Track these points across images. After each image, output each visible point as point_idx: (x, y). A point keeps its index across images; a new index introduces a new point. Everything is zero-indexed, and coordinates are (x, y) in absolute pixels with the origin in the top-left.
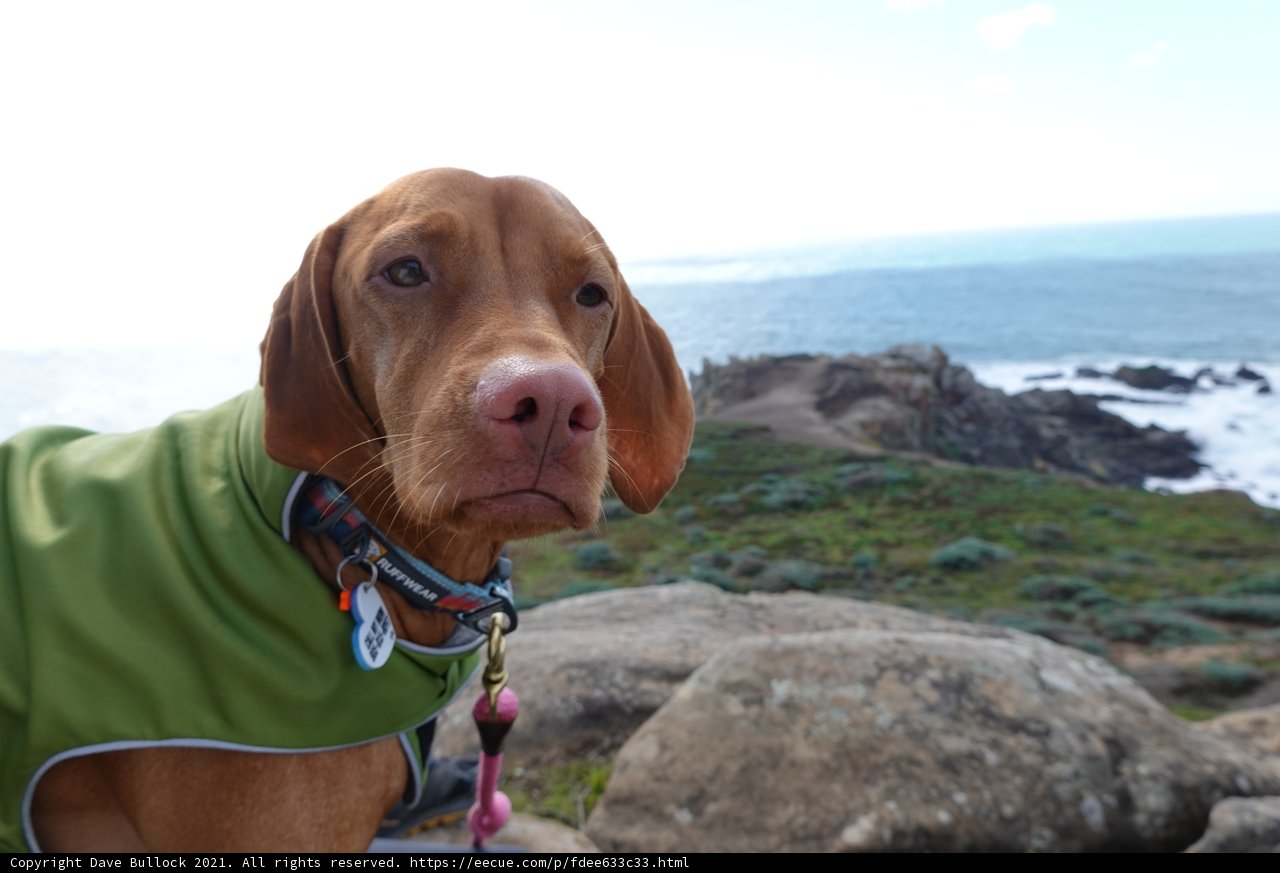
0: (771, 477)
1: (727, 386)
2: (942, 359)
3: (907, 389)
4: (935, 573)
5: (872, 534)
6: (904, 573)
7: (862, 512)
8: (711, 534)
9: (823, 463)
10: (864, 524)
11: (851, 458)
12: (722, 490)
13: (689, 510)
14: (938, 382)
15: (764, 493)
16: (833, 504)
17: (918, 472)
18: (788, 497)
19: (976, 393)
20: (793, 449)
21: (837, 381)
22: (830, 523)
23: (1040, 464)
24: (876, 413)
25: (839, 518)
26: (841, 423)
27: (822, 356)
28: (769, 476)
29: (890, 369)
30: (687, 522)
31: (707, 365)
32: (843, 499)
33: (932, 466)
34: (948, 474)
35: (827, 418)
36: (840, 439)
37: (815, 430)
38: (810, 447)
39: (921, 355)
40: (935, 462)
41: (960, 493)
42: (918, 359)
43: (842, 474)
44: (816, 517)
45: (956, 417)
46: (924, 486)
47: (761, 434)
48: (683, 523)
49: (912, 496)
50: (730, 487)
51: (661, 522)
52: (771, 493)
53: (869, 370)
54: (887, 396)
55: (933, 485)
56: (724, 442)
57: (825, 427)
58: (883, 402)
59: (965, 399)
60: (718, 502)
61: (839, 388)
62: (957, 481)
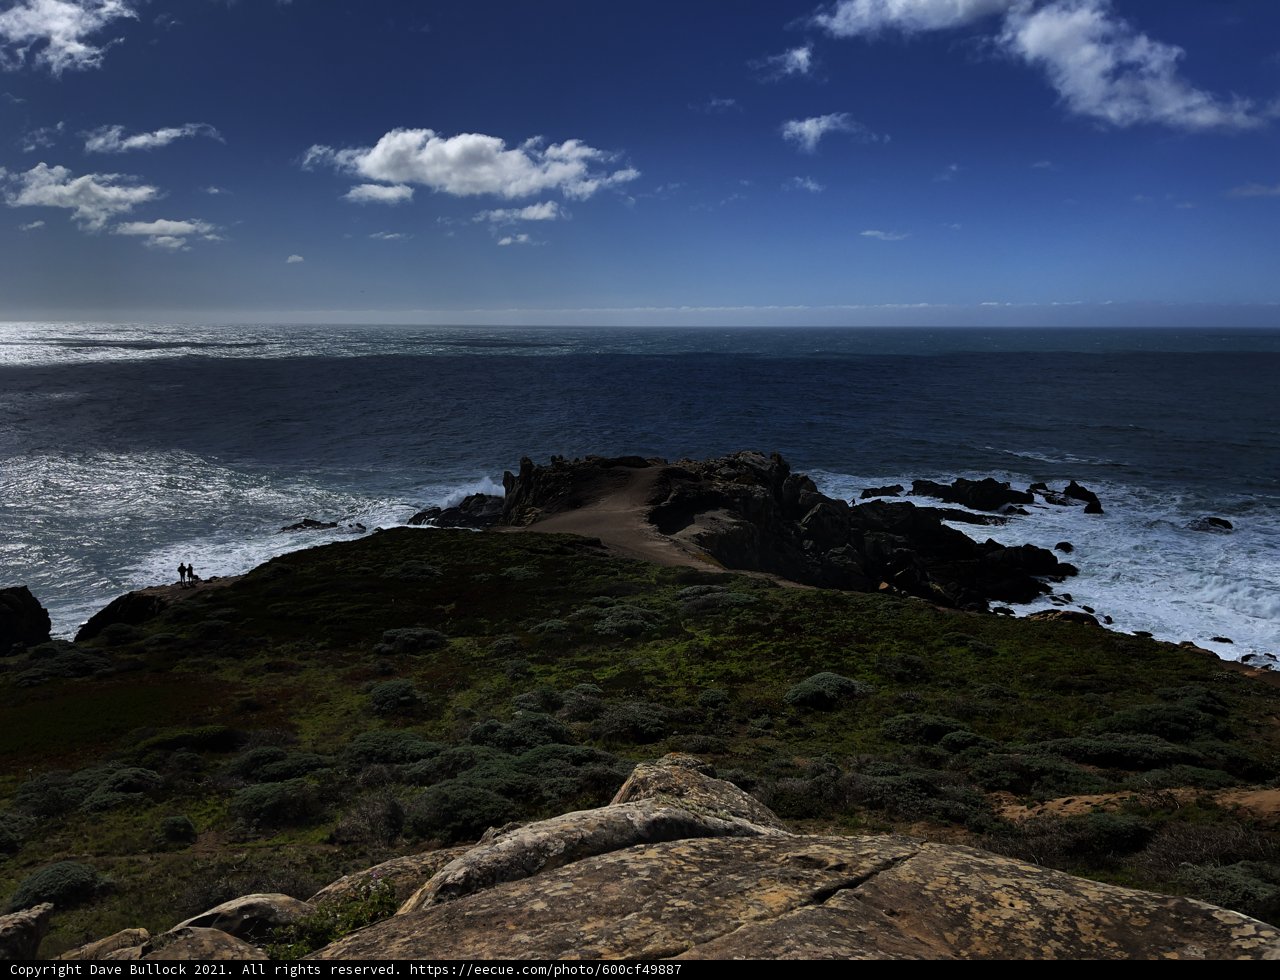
0: (606, 599)
1: (550, 492)
2: (784, 468)
3: (747, 497)
4: (792, 711)
5: (719, 666)
6: (757, 714)
7: (707, 641)
8: (535, 668)
9: (661, 582)
10: (709, 654)
11: (692, 577)
12: (549, 617)
13: (509, 638)
14: (777, 493)
15: (598, 618)
16: (673, 632)
17: (765, 594)
18: (624, 623)
19: (819, 506)
20: (627, 566)
21: (671, 491)
22: (672, 654)
23: (884, 586)
24: (714, 527)
25: (681, 647)
26: (677, 536)
27: (657, 460)
28: (602, 598)
29: (729, 477)
30: (506, 653)
31: (526, 466)
32: (686, 626)
33: (780, 587)
34: (797, 597)
35: (661, 530)
36: (677, 555)
37: (649, 544)
38: (647, 564)
39: (762, 463)
40: (782, 583)
41: (811, 619)
42: (759, 466)
43: (682, 596)
44: (656, 647)
45: (797, 530)
46: (772, 611)
47: (590, 548)
48: (501, 655)
49: (760, 622)
50: (557, 612)
51: (475, 654)
52: (604, 618)
53: (707, 477)
54: (725, 508)
55: (782, 609)
56: (548, 557)
57: (660, 541)
58: (721, 515)
59: (807, 513)
60: (542, 629)
61: (674, 498)
62: (807, 604)
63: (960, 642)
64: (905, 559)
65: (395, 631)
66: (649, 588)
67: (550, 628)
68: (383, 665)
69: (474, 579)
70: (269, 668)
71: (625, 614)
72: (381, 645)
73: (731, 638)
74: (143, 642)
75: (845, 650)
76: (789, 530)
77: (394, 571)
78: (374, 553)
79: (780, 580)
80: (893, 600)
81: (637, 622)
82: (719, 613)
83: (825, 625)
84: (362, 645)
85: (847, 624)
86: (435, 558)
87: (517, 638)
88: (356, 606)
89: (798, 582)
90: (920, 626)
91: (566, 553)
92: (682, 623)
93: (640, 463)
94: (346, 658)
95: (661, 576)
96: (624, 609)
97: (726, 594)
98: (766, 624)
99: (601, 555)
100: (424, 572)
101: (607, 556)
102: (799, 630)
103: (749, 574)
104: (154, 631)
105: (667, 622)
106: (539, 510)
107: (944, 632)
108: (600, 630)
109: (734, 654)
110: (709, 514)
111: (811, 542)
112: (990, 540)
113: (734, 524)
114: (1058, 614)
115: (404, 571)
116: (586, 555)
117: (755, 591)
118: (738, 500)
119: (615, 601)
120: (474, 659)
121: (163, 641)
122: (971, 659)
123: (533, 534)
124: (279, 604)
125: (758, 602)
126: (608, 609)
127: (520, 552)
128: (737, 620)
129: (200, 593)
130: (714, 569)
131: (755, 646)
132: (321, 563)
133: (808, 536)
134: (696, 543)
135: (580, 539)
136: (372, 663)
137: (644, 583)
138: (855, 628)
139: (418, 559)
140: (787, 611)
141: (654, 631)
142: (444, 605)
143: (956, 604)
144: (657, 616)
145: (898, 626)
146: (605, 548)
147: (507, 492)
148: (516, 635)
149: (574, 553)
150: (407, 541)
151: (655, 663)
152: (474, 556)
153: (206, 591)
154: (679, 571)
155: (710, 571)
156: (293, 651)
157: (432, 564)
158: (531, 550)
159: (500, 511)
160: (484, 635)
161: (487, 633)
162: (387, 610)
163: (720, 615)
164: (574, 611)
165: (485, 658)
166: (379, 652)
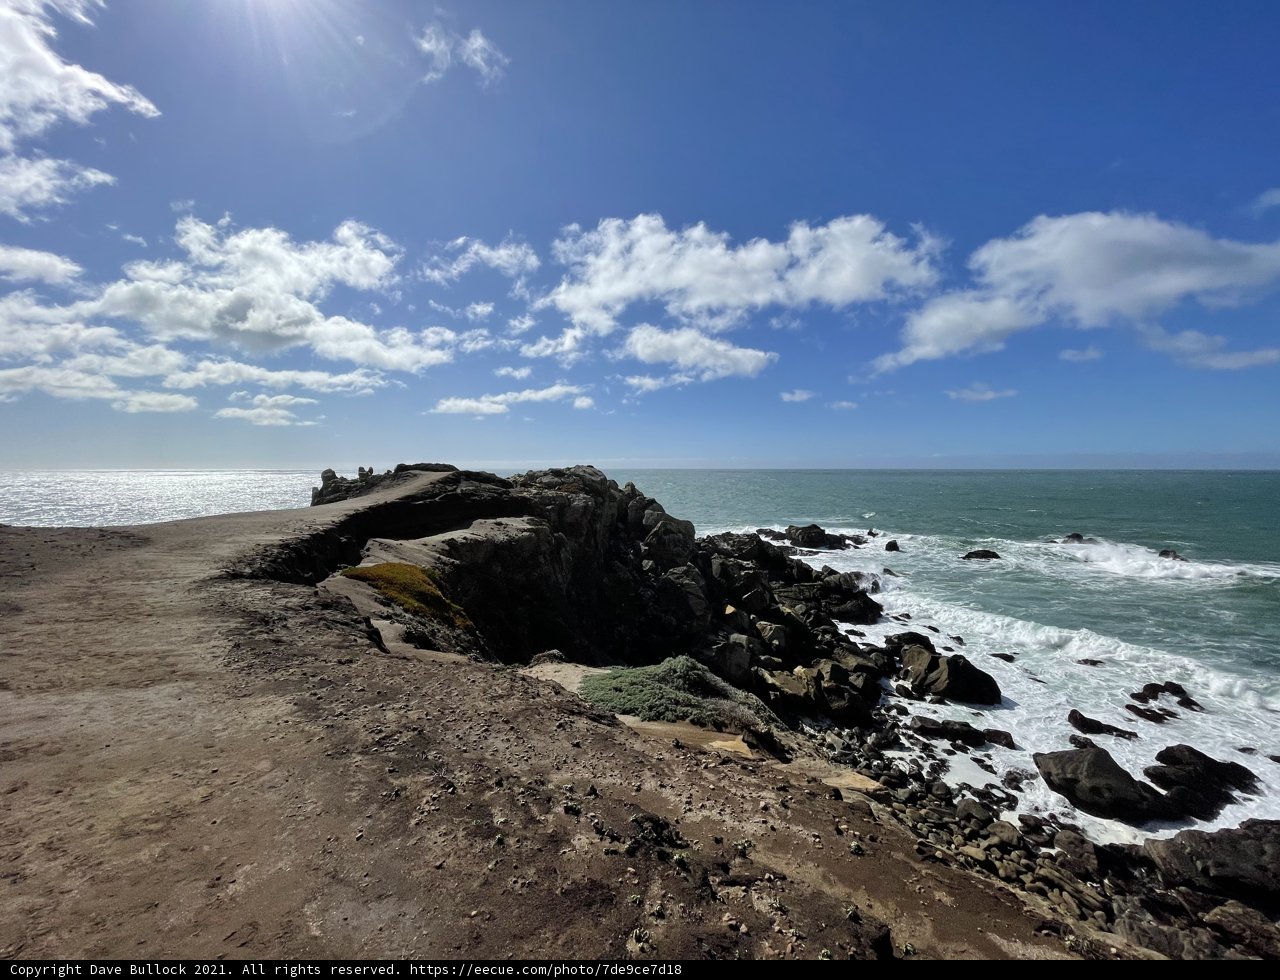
3: (564, 507)
19: (658, 523)
23: (730, 609)
29: (550, 486)
42: (589, 477)
45: (636, 550)
53: (524, 487)
54: (531, 515)
59: (649, 532)
64: (752, 580)
76: (628, 549)
111: (651, 562)
133: (648, 555)
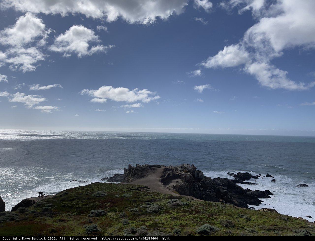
0: (149, 203)
1: (136, 174)
2: (195, 168)
3: (186, 176)
5: (178, 222)
7: (175, 215)
8: (130, 222)
9: (164, 198)
10: (176, 218)
11: (171, 197)
12: (134, 207)
13: (123, 213)
14: (193, 175)
15: (147, 208)
16: (167, 212)
17: (191, 202)
18: (154, 209)
19: (204, 179)
20: (155, 194)
21: (166, 174)
22: (166, 218)
23: (221, 200)
24: (177, 184)
25: (168, 216)
26: (168, 186)
27: (163, 166)
28: (148, 202)
29: (181, 171)
30: (123, 217)
31: (130, 167)
32: (170, 211)
33: (194, 200)
34: (199, 203)
35: (164, 184)
36: (168, 191)
37: (161, 188)
38: (160, 193)
39: (189, 167)
40: (195, 199)
41: (203, 209)
42: (189, 168)
43: (169, 202)
44: (162, 216)
45: (199, 185)
46: (192, 207)
47: (145, 189)
48: (121, 218)
49: (189, 210)
50: (136, 206)
51: (114, 217)
52: (148, 208)
53: (176, 170)
54: (180, 179)
55: (195, 206)
56: (134, 191)
57: (163, 187)
58: (179, 180)
59: (201, 180)
60: (132, 211)
61: (167, 176)
62: (201, 205)
63: (242, 217)
64: (226, 193)
65: (94, 210)
66: (160, 200)
67: (134, 210)
68: (90, 220)
69: (115, 196)
70: (60, 220)
71: (154, 207)
72: (89, 214)
73: (182, 214)
74: (28, 212)
75: (211, 218)
76: (197, 185)
77: (95, 194)
78: (90, 189)
79: (194, 198)
80: (223, 204)
81: (157, 209)
82: (179, 207)
83: (206, 211)
84: (85, 214)
85: (212, 211)
86: (105, 191)
87: (125, 213)
88: (84, 204)
89: (199, 199)
90: (231, 212)
91: (139, 190)
92: (169, 210)
93: (158, 166)
94: (80, 218)
95: (164, 197)
96: (154, 205)
97: (180, 202)
98: (191, 210)
99: (148, 191)
100: (102, 194)
101: (150, 191)
102: (199, 212)
103: (186, 197)
104: (31, 209)
105: (165, 209)
106: (132, 178)
107: (237, 213)
108: (147, 211)
109: (182, 218)
110: (176, 180)
111: (202, 188)
112: (248, 189)
113: (182, 183)
114: (267, 209)
115: (97, 194)
116: (144, 190)
117: (188, 201)
118: (183, 177)
119: (151, 203)
120: (114, 219)
121: (33, 212)
122: (245, 221)
123: (131, 185)
124: (64, 203)
125: (189, 204)
126: (150, 205)
127: (127, 189)
128: (183, 209)
129: (44, 199)
130: (177, 195)
131: (188, 216)
132: (76, 192)
133: (201, 187)
134: (173, 188)
135: (143, 186)
136: (87, 220)
137: (159, 198)
138: (214, 211)
139: (101, 191)
140: (196, 207)
141: (161, 212)
142: (107, 203)
143: (240, 206)
144: (162, 208)
145: (225, 212)
146: (149, 189)
147: (125, 173)
148: (126, 212)
149: (141, 190)
150: (99, 186)
151: (161, 221)
152: (116, 190)
153: (45, 199)
154: (168, 195)
155: (176, 196)
156: (66, 216)
157: (105, 192)
158: (130, 189)
159: (123, 178)
160: (117, 212)
161: (118, 211)
162: (92, 205)
163: (179, 208)
164: (141, 206)
165: (117, 218)
166: (89, 216)
